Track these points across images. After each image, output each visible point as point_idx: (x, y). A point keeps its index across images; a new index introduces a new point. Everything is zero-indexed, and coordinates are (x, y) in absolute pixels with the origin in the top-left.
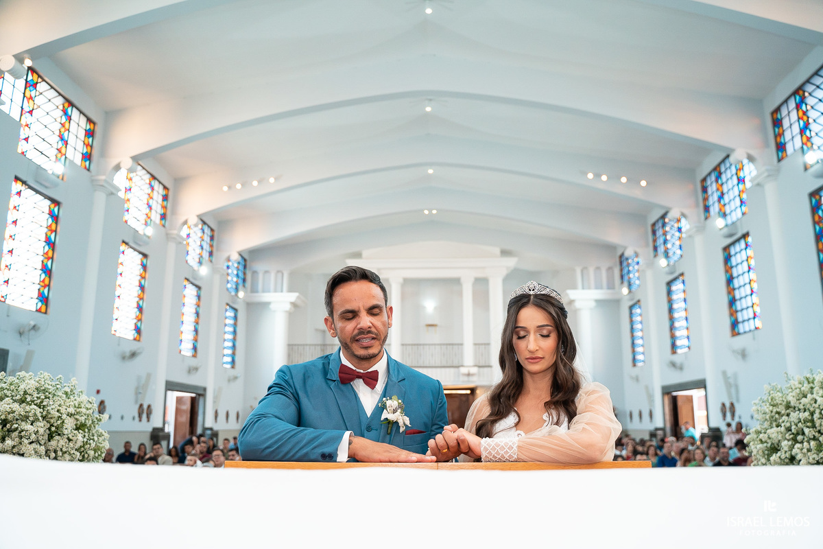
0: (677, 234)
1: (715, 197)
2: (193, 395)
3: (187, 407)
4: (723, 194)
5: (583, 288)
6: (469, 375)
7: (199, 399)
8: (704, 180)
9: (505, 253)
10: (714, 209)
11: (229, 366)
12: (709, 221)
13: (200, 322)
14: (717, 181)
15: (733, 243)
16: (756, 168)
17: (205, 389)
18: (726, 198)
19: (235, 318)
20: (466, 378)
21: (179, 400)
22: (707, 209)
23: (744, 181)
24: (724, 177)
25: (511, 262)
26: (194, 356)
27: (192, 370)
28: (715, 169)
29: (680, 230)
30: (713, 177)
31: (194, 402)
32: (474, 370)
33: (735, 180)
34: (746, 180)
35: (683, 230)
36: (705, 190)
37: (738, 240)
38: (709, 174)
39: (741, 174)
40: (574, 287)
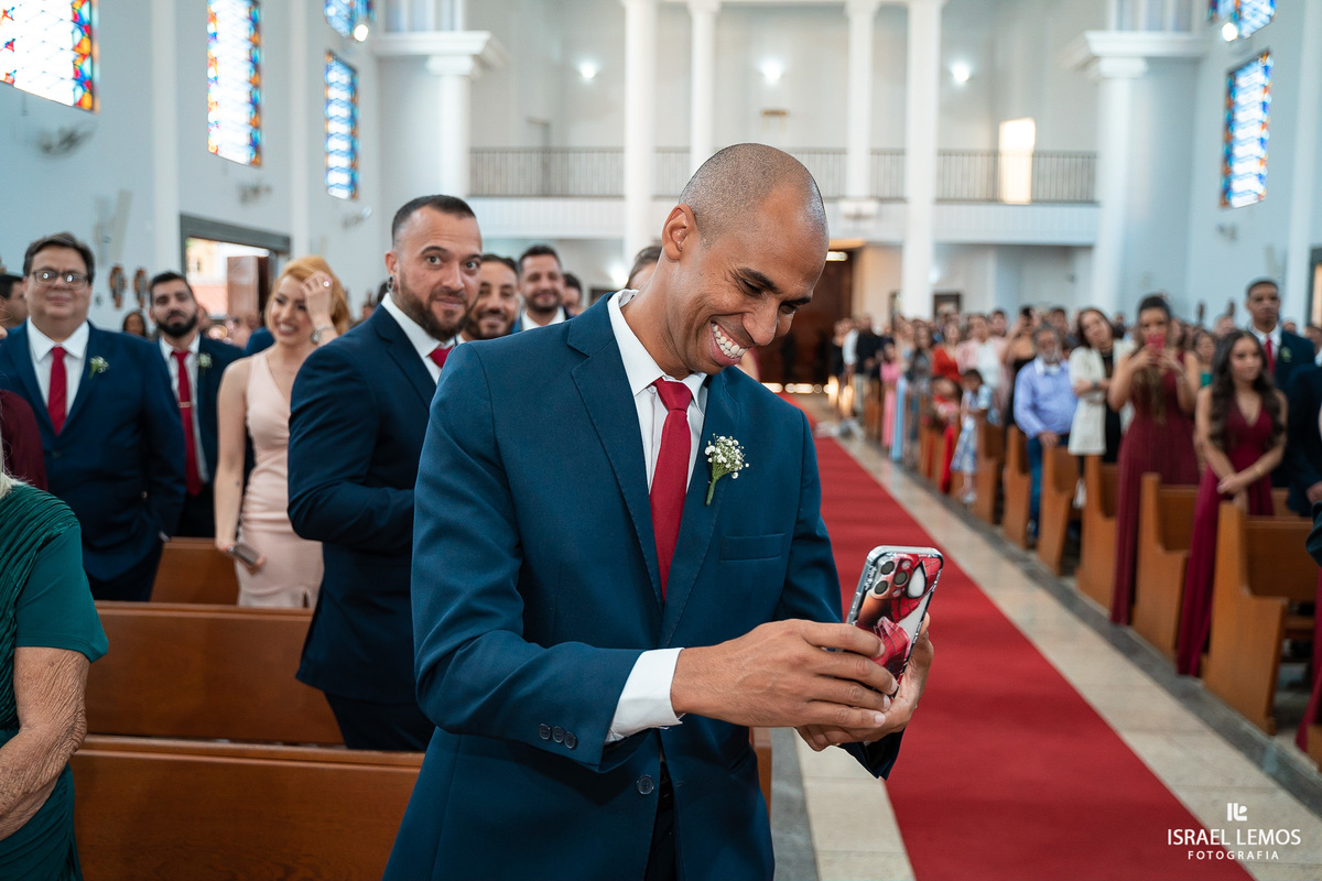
2: (263, 253)
3: (250, 278)
5: (1121, 27)
6: (858, 217)
7: (277, 263)
11: (344, 194)
13: (264, 82)
17: (287, 241)
19: (353, 87)
20: (850, 225)
21: (233, 265)
26: (256, 163)
27: (251, 193)
31: (264, 269)
32: (870, 207)
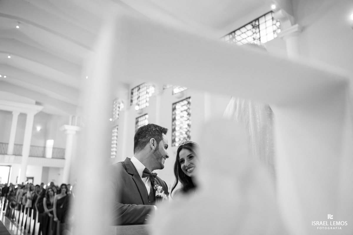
0: (118, 109)
1: (136, 97)
4: (139, 97)
5: (72, 125)
8: (133, 89)
9: (37, 103)
10: (135, 102)
12: (132, 106)
14: (138, 91)
15: (140, 117)
16: (155, 90)
18: (140, 99)
22: (132, 101)
23: (148, 93)
24: (141, 90)
25: (40, 108)
28: (138, 86)
29: (119, 107)
30: (137, 89)
33: (145, 92)
34: (149, 93)
35: (121, 108)
36: (132, 93)
37: (143, 116)
38: (135, 88)
39: (148, 91)
40: (67, 123)
